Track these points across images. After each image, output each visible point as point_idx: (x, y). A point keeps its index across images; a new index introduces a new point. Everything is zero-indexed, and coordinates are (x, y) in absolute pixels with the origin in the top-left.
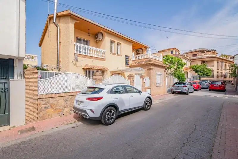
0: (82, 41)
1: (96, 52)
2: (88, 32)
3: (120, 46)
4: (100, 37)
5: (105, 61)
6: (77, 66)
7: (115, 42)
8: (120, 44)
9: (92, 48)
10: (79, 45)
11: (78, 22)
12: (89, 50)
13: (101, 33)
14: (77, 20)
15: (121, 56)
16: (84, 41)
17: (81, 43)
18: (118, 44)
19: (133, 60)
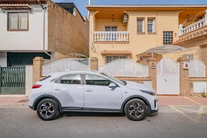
0: (111, 29)
1: (119, 36)
2: (113, 18)
3: (154, 21)
4: (125, 18)
5: (129, 43)
6: (96, 53)
7: (144, 18)
8: (155, 18)
9: (120, 32)
10: (109, 32)
11: (98, 12)
12: (109, 35)
13: (126, 14)
14: (96, 11)
15: (155, 33)
16: (113, 28)
17: (109, 31)
18: (150, 20)
19: (181, 35)
